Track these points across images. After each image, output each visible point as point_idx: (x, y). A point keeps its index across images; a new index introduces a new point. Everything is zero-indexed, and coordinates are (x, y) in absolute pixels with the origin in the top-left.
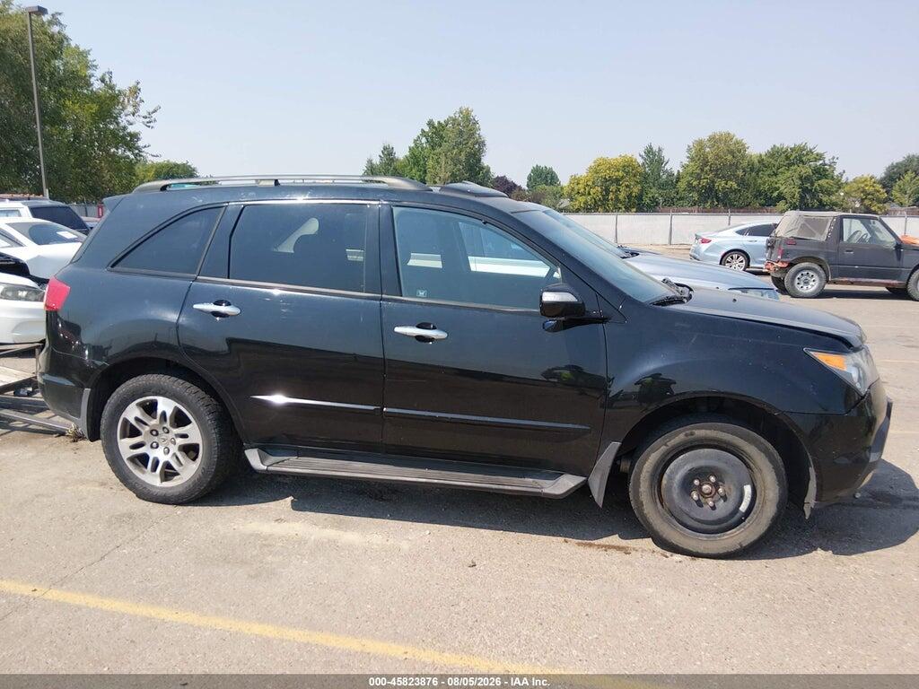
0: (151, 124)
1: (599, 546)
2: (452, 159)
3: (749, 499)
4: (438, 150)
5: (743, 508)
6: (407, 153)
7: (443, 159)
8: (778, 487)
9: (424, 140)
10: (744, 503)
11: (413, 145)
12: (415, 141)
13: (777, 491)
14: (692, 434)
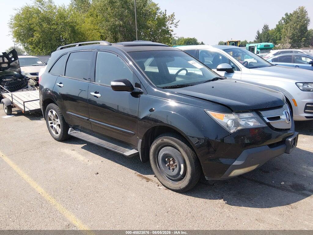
0: (177, 27)
1: (146, 178)
2: (293, 28)
3: (183, 170)
4: (288, 25)
5: (181, 173)
6: (275, 27)
7: (289, 28)
8: (190, 167)
9: (283, 21)
10: (181, 171)
11: (278, 24)
12: (279, 22)
13: (190, 168)
14: (163, 140)
